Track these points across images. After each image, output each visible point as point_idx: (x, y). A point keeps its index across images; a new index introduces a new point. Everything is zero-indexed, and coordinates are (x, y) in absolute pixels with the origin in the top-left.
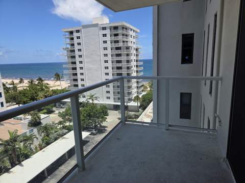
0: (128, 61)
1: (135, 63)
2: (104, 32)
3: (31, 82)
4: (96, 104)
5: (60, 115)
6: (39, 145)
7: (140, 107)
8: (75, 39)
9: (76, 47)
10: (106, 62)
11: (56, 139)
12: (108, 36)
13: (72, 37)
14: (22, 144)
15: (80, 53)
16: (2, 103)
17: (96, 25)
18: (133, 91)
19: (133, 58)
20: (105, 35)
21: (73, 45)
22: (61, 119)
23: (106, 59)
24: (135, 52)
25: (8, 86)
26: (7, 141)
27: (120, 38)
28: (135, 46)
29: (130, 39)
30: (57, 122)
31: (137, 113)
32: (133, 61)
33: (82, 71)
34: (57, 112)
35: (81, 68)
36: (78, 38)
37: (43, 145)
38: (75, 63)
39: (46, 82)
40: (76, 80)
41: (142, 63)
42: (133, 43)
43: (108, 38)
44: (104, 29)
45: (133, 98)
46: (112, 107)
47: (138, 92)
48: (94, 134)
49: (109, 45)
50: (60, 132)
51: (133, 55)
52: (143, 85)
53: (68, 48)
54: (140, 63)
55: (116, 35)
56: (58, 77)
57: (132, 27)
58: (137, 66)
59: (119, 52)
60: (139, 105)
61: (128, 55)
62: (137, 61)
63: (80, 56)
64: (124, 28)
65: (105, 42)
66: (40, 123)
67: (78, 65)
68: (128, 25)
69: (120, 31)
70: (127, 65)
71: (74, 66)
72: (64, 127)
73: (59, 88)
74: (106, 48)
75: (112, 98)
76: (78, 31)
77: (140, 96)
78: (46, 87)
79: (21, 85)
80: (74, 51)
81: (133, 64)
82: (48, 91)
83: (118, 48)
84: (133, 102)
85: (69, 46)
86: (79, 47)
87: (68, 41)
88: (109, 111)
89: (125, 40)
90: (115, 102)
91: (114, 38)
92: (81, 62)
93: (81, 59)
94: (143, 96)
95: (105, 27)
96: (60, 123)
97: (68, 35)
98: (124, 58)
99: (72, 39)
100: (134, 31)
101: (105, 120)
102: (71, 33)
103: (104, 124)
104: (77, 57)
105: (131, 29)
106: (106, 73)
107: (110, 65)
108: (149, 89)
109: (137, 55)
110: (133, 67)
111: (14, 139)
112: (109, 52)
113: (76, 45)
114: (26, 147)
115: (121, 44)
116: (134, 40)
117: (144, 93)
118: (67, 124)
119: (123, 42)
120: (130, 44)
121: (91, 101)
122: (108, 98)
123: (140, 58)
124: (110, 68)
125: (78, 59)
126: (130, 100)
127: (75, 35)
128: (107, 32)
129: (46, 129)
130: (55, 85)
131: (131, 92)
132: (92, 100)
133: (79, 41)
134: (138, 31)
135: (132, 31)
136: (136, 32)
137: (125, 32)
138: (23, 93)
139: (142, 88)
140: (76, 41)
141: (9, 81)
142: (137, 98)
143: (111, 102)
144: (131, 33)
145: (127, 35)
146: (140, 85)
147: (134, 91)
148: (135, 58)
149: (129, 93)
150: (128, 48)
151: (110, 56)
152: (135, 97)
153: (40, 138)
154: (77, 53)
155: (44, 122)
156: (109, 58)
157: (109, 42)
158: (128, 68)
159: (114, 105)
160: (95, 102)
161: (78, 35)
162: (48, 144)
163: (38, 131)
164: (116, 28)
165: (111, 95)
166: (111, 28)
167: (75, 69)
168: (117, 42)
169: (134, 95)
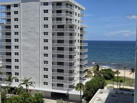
0: (71, 42)
1: (79, 44)
2: (46, 8)
4: (31, 90)
7: (83, 96)
8: (12, 14)
9: (13, 23)
10: (46, 41)
12: (50, 12)
13: (9, 11)
15: (16, 30)
18: (75, 76)
19: (77, 38)
20: (46, 11)
21: (9, 20)
23: (46, 37)
24: (79, 31)
27: (63, 15)
28: (79, 25)
29: (75, 17)
32: (77, 41)
33: (17, 50)
36: (16, 12)
38: (10, 41)
40: (9, 60)
41: (86, 45)
42: (77, 21)
43: (50, 15)
44: (46, 4)
45: (75, 85)
46: (50, 95)
47: (80, 78)
49: (50, 22)
51: (77, 35)
52: (87, 70)
53: (3, 24)
55: (59, 12)
57: (77, 4)
58: (81, 48)
59: (60, 30)
60: (82, 94)
61: (71, 34)
62: (81, 42)
63: (16, 33)
64: (68, 4)
65: (46, 19)
67: (13, 43)
68: (73, 2)
69: (63, 8)
70: (70, 45)
71: (8, 44)
74: (47, 25)
75: (50, 85)
76: (16, 6)
77: (84, 83)
80: (9, 27)
81: (77, 44)
83: (60, 27)
84: (75, 89)
85: (5, 22)
86: (16, 23)
87: (4, 16)
89: (69, 17)
90: (53, 88)
91: (56, 15)
93: (17, 37)
94: (87, 83)
95: (47, 3)
97: (4, 9)
98: (66, 38)
99: (9, 14)
100: (79, 8)
102: (9, 7)
104: (13, 34)
105: (76, 7)
106: (45, 54)
107: (50, 44)
108: (93, 74)
109: (81, 35)
110: (77, 48)
112: (50, 30)
113: (12, 20)
115: (64, 22)
116: (79, 19)
117: (88, 80)
119: (67, 19)
120: (74, 23)
121: (24, 87)
122: (46, 83)
124: (50, 49)
125: (13, 37)
126: (71, 87)
127: (13, 9)
128: (50, 8)
131: (73, 77)
132: (27, 86)
133: (16, 16)
134: (84, 8)
135: (77, 8)
136: (82, 10)
137: (69, 9)
139: (86, 74)
140: (13, 16)
142: (80, 86)
143: (49, 89)
144: (76, 10)
145: (71, 13)
146: (84, 69)
147: (77, 76)
148: (79, 38)
149: (71, 79)
150: (71, 27)
151: (50, 35)
152: (78, 84)
154: (13, 30)
156: (50, 37)
157: (50, 19)
158: (71, 49)
159: (52, 93)
160: (30, 88)
161: (16, 9)
164: (59, 4)
165: (50, 80)
166: (53, 4)
167: (9, 47)
168: (59, 19)
169: (76, 82)
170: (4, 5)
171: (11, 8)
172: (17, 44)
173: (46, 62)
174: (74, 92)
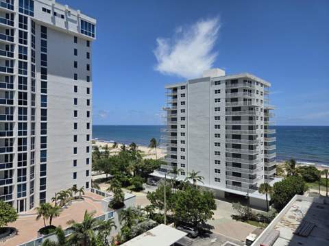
0: (251, 128)
1: (263, 131)
2: (218, 87)
3: (124, 148)
4: (199, 187)
5: (151, 197)
6: (119, 238)
7: (271, 203)
8: (179, 96)
9: (179, 107)
10: (217, 127)
11: (139, 233)
12: (223, 91)
13: (175, 94)
14: (97, 232)
15: (183, 115)
16: (88, 172)
17: (207, 79)
18: (258, 173)
19: (259, 122)
20: (218, 92)
21: (175, 104)
22: (149, 203)
23: (217, 123)
24: (262, 114)
25: (100, 150)
26: (79, 226)
27: (240, 94)
28: (263, 106)
29: (255, 96)
30: (142, 207)
31: (265, 213)
32: (259, 127)
33: (183, 138)
34: (146, 190)
35: (183, 134)
36: (183, 95)
37: (122, 239)
38: (175, 127)
39: (140, 148)
40: (175, 149)
41: (274, 132)
42: (259, 101)
43: (222, 95)
44: (218, 83)
45: (258, 186)
46: (223, 195)
47: (266, 177)
48: (193, 237)
49: (222, 104)
50: (145, 223)
51: (259, 118)
52: (275, 166)
53: (169, 108)
54: (270, 132)
55: (235, 91)
56: (154, 144)
57: (258, 80)
58: (266, 136)
59: (236, 114)
60: (269, 199)
61: (251, 118)
62: (265, 127)
63: (183, 119)
64: (245, 81)
65: (218, 100)
66: (122, 205)
67: (179, 130)
68: (252, 77)
69: (240, 86)
70: (249, 133)
71: (174, 131)
72: (152, 216)
73: (154, 158)
74: (219, 108)
75: (223, 182)
76: (183, 88)
77: (272, 184)
78: (139, 155)
80: (175, 112)
81: (260, 131)
82: (140, 161)
83: (235, 109)
84: (257, 191)
85: (170, 106)
86: (183, 107)
87: (171, 100)
88: (217, 201)
89: (247, 97)
90: (227, 187)
91: (231, 95)
92: (183, 126)
93: (183, 123)
94: (276, 184)
95: (219, 81)
96: (147, 209)
97: (171, 93)
98: (244, 123)
99: (175, 97)
100: (262, 85)
101: (210, 215)
102: (175, 90)
103: (209, 222)
104: (179, 119)
105: (258, 83)
106: (216, 143)
108: (286, 173)
109: (266, 119)
110: (259, 136)
111: (88, 224)
112: (222, 113)
113: (179, 104)
114: (100, 237)
115: (241, 103)
116: (262, 98)
117: (278, 180)
118: (157, 211)
119: (245, 100)
120: (254, 103)
121: (192, 182)
122: (217, 180)
123: (271, 123)
125: (179, 123)
126: (253, 188)
127: (180, 92)
128: (222, 87)
129: (129, 215)
130: (149, 153)
131: (255, 175)
132: (194, 180)
133: (183, 99)
134: (269, 85)
135: (260, 85)
136: (265, 86)
137: (248, 87)
138: (113, 160)
139: (274, 171)
140: (179, 100)
142: (265, 188)
143: (222, 187)
144: (258, 87)
145: (250, 91)
146: (271, 164)
147: (260, 173)
148: (262, 123)
149: (252, 177)
150: (251, 109)
151: (223, 119)
152: (262, 185)
153: (120, 227)
154: (179, 115)
155: (128, 205)
156: (222, 122)
157: (223, 101)
158: (251, 138)
159: (226, 193)
160: (198, 183)
161: (183, 91)
162: (128, 238)
163: (120, 216)
164: (234, 81)
165: (222, 176)
166: (227, 82)
167: (174, 134)
168: (235, 100)
169: (260, 181)
170: (170, 89)
171: (178, 90)
172: (183, 130)
173: (217, 153)
174: (256, 195)
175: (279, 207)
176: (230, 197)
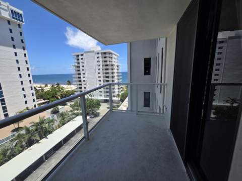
0: (112, 73)
2: (98, 56)
3: (53, 86)
5: (71, 106)
6: (58, 125)
7: (120, 100)
8: (80, 59)
9: (81, 65)
10: (99, 73)
11: (68, 121)
12: (100, 58)
14: (47, 125)
15: (83, 68)
16: (34, 100)
17: (93, 51)
19: (116, 71)
20: (98, 57)
21: (79, 63)
22: (71, 109)
23: (99, 71)
24: (117, 67)
25: (38, 89)
26: (37, 123)
27: (107, 59)
28: (116, 64)
29: (114, 60)
30: (69, 110)
31: (118, 104)
33: (84, 79)
34: (69, 104)
35: (84, 77)
36: (82, 59)
37: (61, 125)
38: (80, 74)
39: (61, 86)
40: (81, 85)
41: (121, 74)
43: (100, 59)
44: (98, 53)
45: (116, 95)
46: (103, 101)
47: (118, 92)
48: (92, 118)
49: (101, 63)
50: (71, 117)
51: (115, 69)
54: (119, 74)
55: (105, 57)
56: (69, 83)
57: (114, 53)
58: (118, 76)
59: (107, 67)
61: (112, 69)
62: (118, 73)
63: (83, 70)
64: (110, 53)
65: (98, 61)
66: (58, 112)
67: (82, 76)
68: (112, 52)
69: (107, 55)
70: (112, 75)
71: (79, 76)
72: (74, 114)
73: (70, 90)
74: (99, 65)
75: (103, 96)
76: (82, 55)
77: (120, 94)
78: (62, 89)
79: (46, 88)
80: (79, 67)
81: (116, 74)
82: (63, 92)
83: (106, 65)
85: (76, 64)
86: (83, 65)
87: (76, 61)
88: (101, 103)
89: (110, 60)
91: (104, 59)
92: (84, 74)
94: (122, 94)
96: (71, 111)
97: (75, 57)
98: (110, 71)
99: (78, 59)
101: (98, 109)
102: (78, 56)
103: (98, 111)
104: (81, 70)
106: (99, 80)
107: (101, 75)
108: (125, 90)
109: (118, 70)
111: (42, 122)
112: (101, 67)
113: (81, 63)
114: (49, 126)
115: (108, 63)
116: (116, 61)
117: (122, 92)
118: (76, 112)
119: (110, 61)
120: (113, 63)
121: (90, 97)
122: (101, 95)
123: (120, 71)
124: (102, 77)
125: (82, 72)
126: (114, 96)
127: (80, 57)
128: (100, 55)
129: (62, 115)
130: (67, 88)
133: (82, 61)
134: (118, 55)
136: (117, 56)
137: (110, 56)
138: (47, 93)
139: (121, 89)
140: (80, 61)
141: (39, 85)
142: (118, 95)
143: (103, 98)
144: (114, 56)
145: (111, 58)
146: (120, 87)
147: (116, 91)
150: (112, 65)
151: (101, 70)
153: (58, 121)
154: (81, 68)
155: (61, 111)
156: (101, 71)
157: (101, 62)
158: (113, 77)
160: (93, 98)
161: (82, 57)
162: (64, 124)
163: (57, 116)
164: (105, 53)
165: (103, 93)
166: (102, 53)
167: (80, 78)
168: (106, 61)
169: (116, 93)
170: (75, 55)
172: (84, 76)
174: (115, 99)
175: (123, 101)
176: (106, 101)
